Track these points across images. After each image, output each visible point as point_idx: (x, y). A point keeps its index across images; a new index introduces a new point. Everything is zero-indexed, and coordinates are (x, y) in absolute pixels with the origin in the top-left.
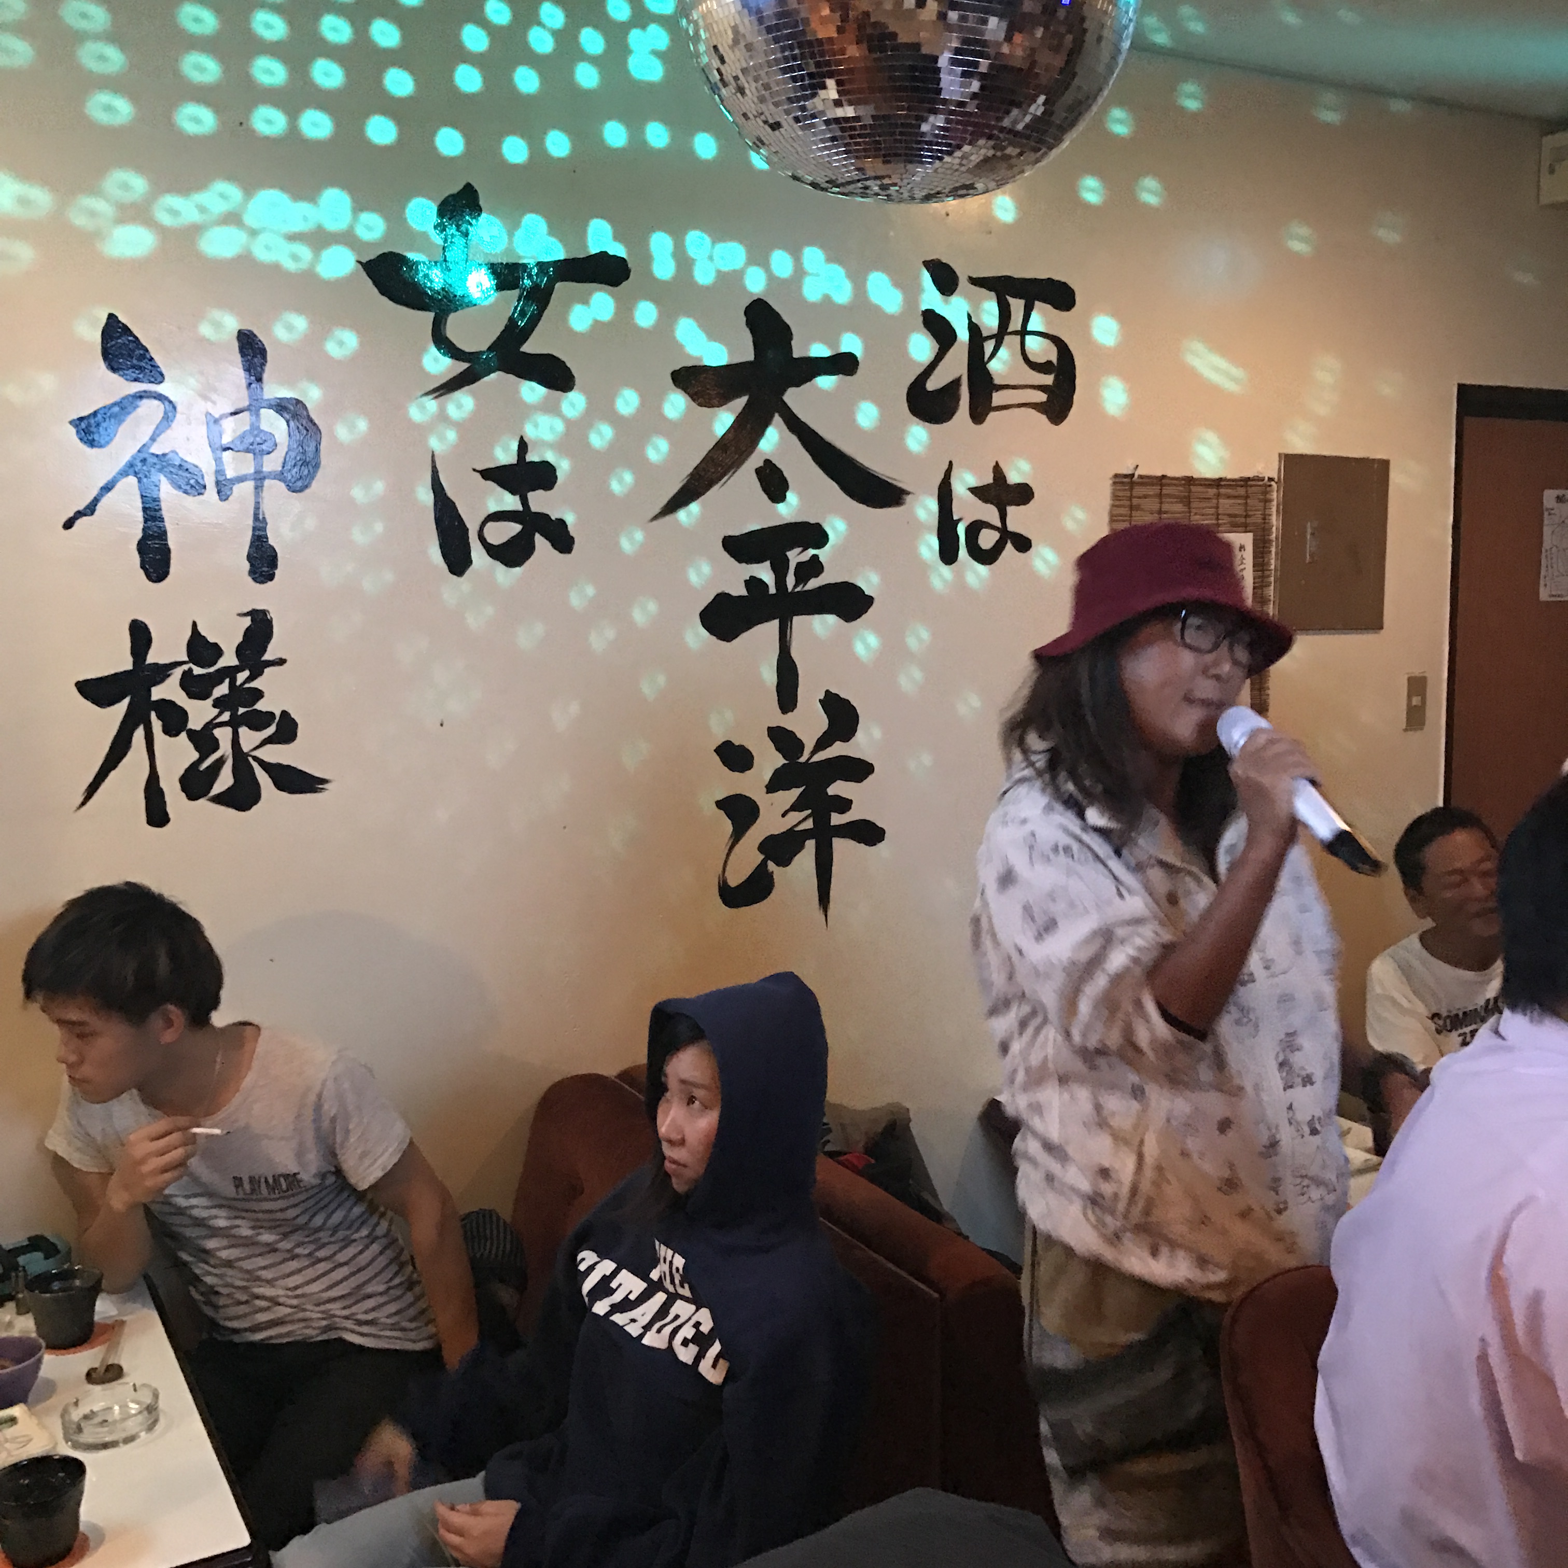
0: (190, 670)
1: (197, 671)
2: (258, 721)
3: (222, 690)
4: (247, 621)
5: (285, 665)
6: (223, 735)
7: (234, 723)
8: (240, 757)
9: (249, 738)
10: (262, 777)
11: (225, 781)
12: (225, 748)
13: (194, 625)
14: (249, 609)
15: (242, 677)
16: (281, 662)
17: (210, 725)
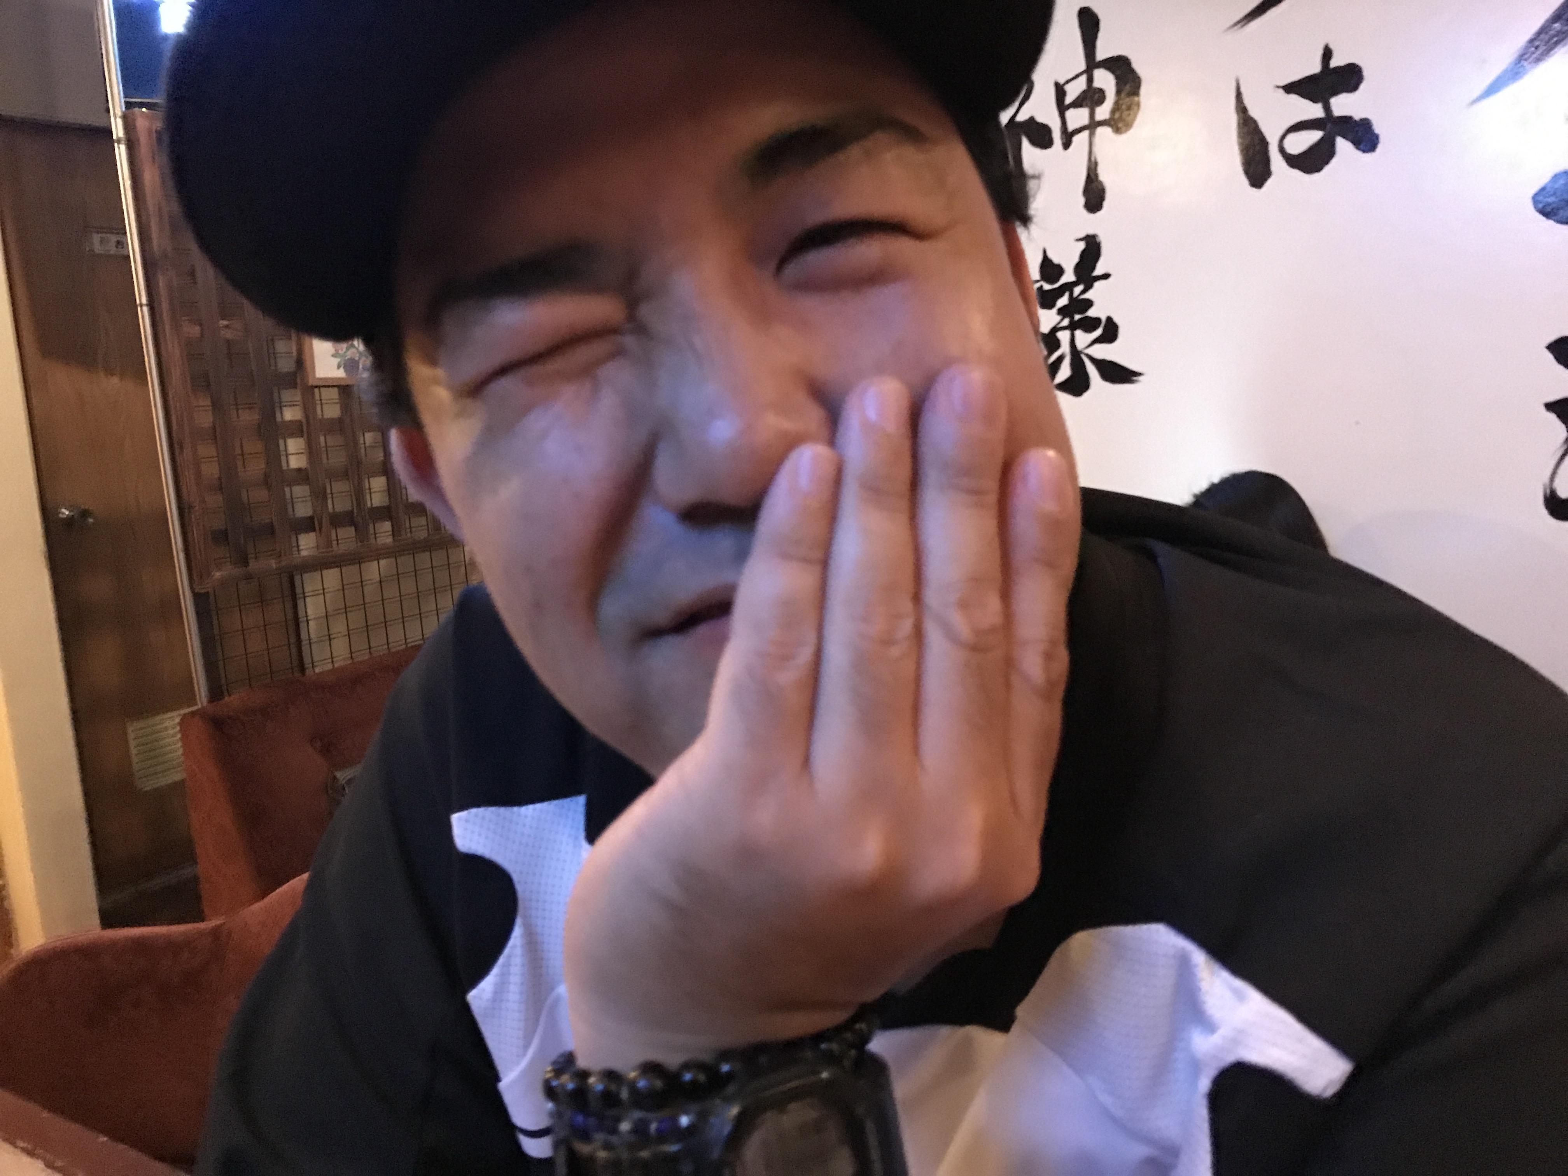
0: (1042, 286)
1: (1047, 287)
2: (1090, 324)
3: (1063, 301)
4: (1082, 245)
5: (1111, 279)
6: (1064, 336)
7: (1073, 327)
8: (1075, 353)
9: (1083, 338)
10: (1092, 371)
11: (1065, 372)
12: (1065, 348)
13: (1045, 252)
14: (1082, 235)
15: (1077, 290)
16: (1106, 276)
17: (1055, 330)
